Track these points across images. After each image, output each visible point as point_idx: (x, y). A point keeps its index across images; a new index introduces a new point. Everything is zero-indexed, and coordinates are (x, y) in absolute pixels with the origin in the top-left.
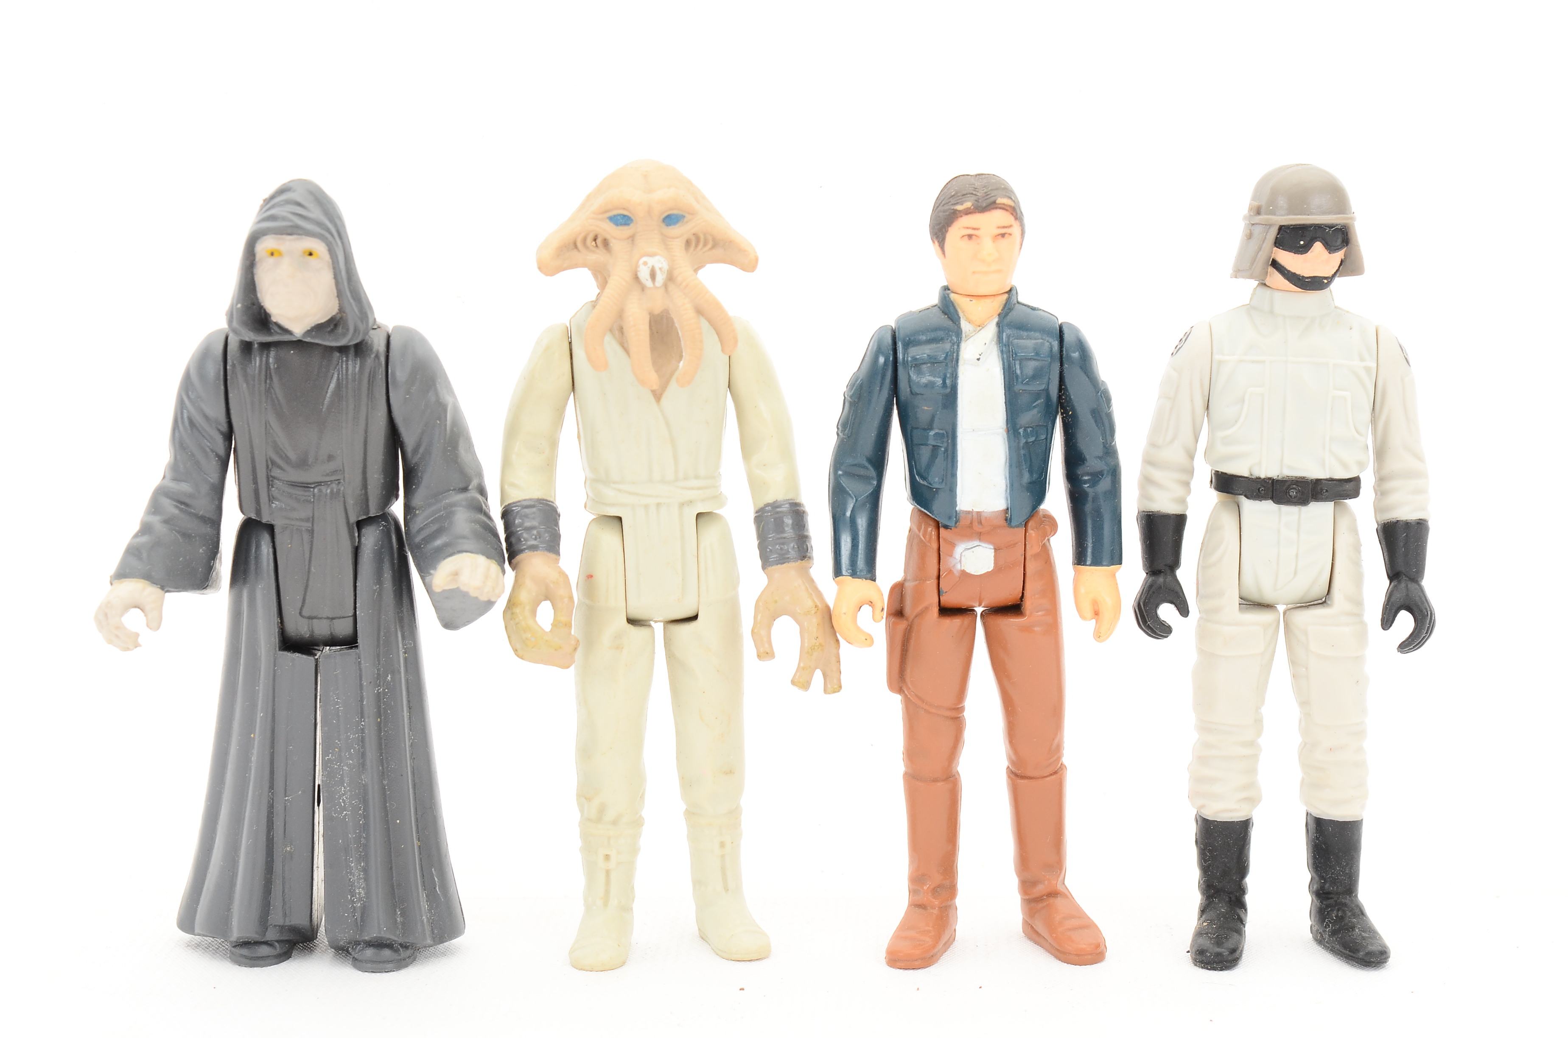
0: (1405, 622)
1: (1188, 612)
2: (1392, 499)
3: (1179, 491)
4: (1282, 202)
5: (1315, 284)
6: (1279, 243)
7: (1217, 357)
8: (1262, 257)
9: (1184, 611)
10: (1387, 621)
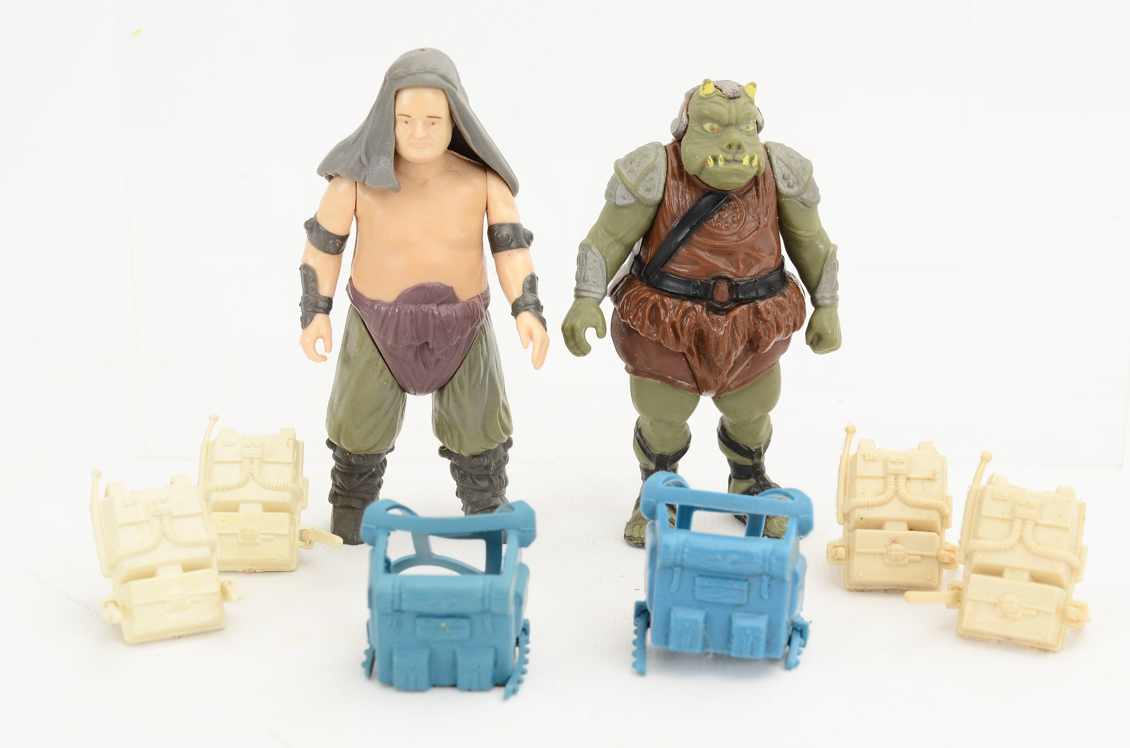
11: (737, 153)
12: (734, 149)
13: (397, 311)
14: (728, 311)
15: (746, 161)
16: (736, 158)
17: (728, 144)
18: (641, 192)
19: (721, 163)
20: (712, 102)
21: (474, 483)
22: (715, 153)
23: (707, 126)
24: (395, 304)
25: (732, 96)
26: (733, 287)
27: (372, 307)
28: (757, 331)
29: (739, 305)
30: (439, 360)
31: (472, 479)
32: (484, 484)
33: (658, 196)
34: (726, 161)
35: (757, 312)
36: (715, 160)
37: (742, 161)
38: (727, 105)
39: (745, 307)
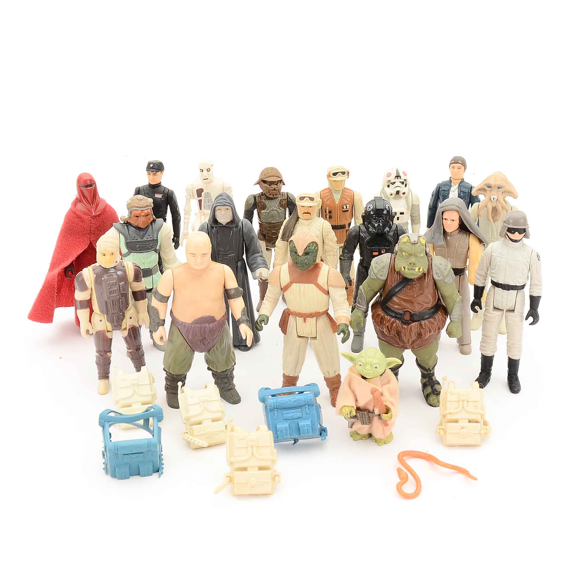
0: (531, 319)
1: (482, 308)
2: (533, 290)
3: (483, 281)
4: (511, 221)
5: (516, 241)
6: (507, 231)
7: (492, 254)
8: (504, 233)
9: (481, 308)
10: (526, 319)
11: (413, 266)
12: (412, 265)
13: (193, 326)
14: (409, 324)
15: (417, 270)
16: (413, 268)
17: (410, 262)
18: (378, 276)
19: (406, 270)
20: (405, 245)
21: (222, 380)
22: (405, 266)
23: (404, 254)
24: (191, 324)
25: (414, 243)
26: (411, 316)
27: (182, 324)
28: (420, 332)
29: (413, 322)
30: (209, 342)
31: (221, 379)
32: (226, 380)
33: (385, 278)
34: (408, 269)
35: (421, 325)
36: (404, 268)
37: (415, 270)
38: (411, 246)
39: (417, 323)
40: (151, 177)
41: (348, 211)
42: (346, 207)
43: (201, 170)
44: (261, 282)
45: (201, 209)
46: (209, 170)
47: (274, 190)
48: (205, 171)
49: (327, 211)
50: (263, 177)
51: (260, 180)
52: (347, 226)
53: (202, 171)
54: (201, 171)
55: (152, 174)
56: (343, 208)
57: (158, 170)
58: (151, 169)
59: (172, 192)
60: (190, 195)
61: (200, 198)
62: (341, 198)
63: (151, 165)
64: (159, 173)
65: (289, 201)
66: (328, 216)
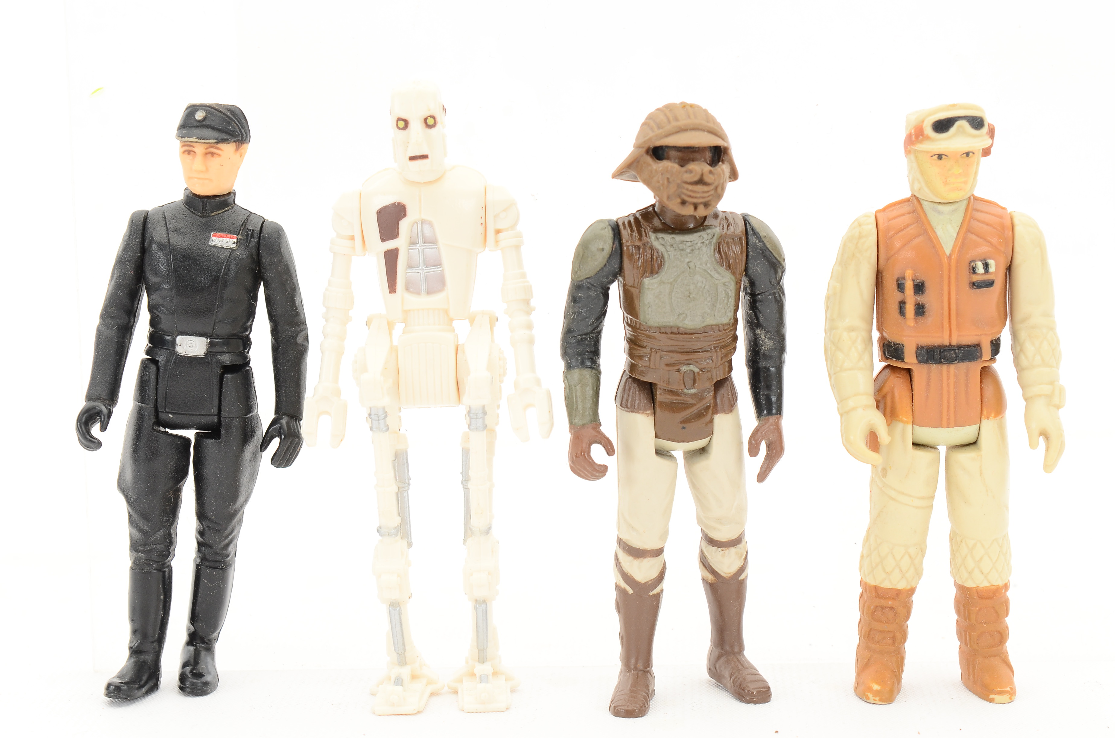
40: (198, 163)
41: (990, 284)
42: (986, 266)
43: (399, 119)
44: (631, 591)
45: (392, 287)
46: (430, 121)
47: (701, 181)
48: (416, 126)
49: (909, 286)
50: (651, 134)
51: (637, 146)
52: (987, 353)
53: (404, 124)
54: (401, 124)
55: (200, 149)
56: (974, 270)
57: (225, 137)
58: (196, 131)
59: (278, 233)
60: (352, 238)
61: (390, 245)
62: (964, 230)
63: (199, 115)
64: (228, 149)
65: (755, 244)
66: (910, 309)
